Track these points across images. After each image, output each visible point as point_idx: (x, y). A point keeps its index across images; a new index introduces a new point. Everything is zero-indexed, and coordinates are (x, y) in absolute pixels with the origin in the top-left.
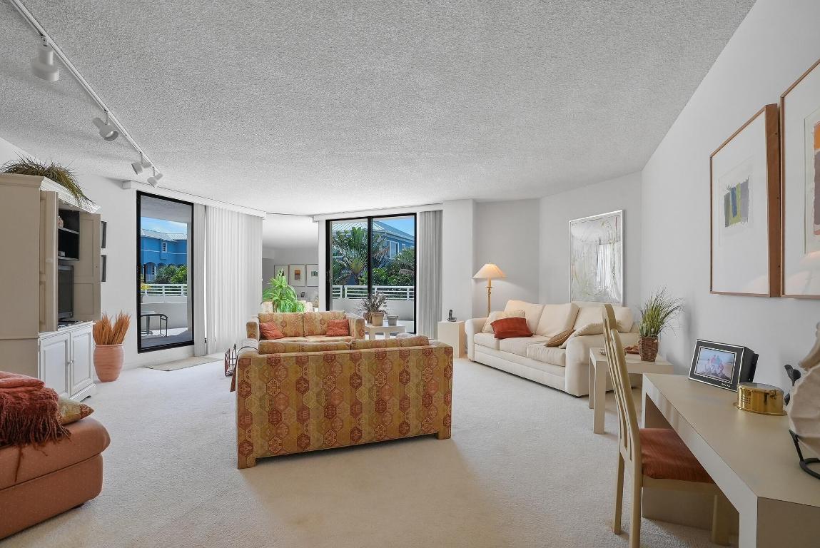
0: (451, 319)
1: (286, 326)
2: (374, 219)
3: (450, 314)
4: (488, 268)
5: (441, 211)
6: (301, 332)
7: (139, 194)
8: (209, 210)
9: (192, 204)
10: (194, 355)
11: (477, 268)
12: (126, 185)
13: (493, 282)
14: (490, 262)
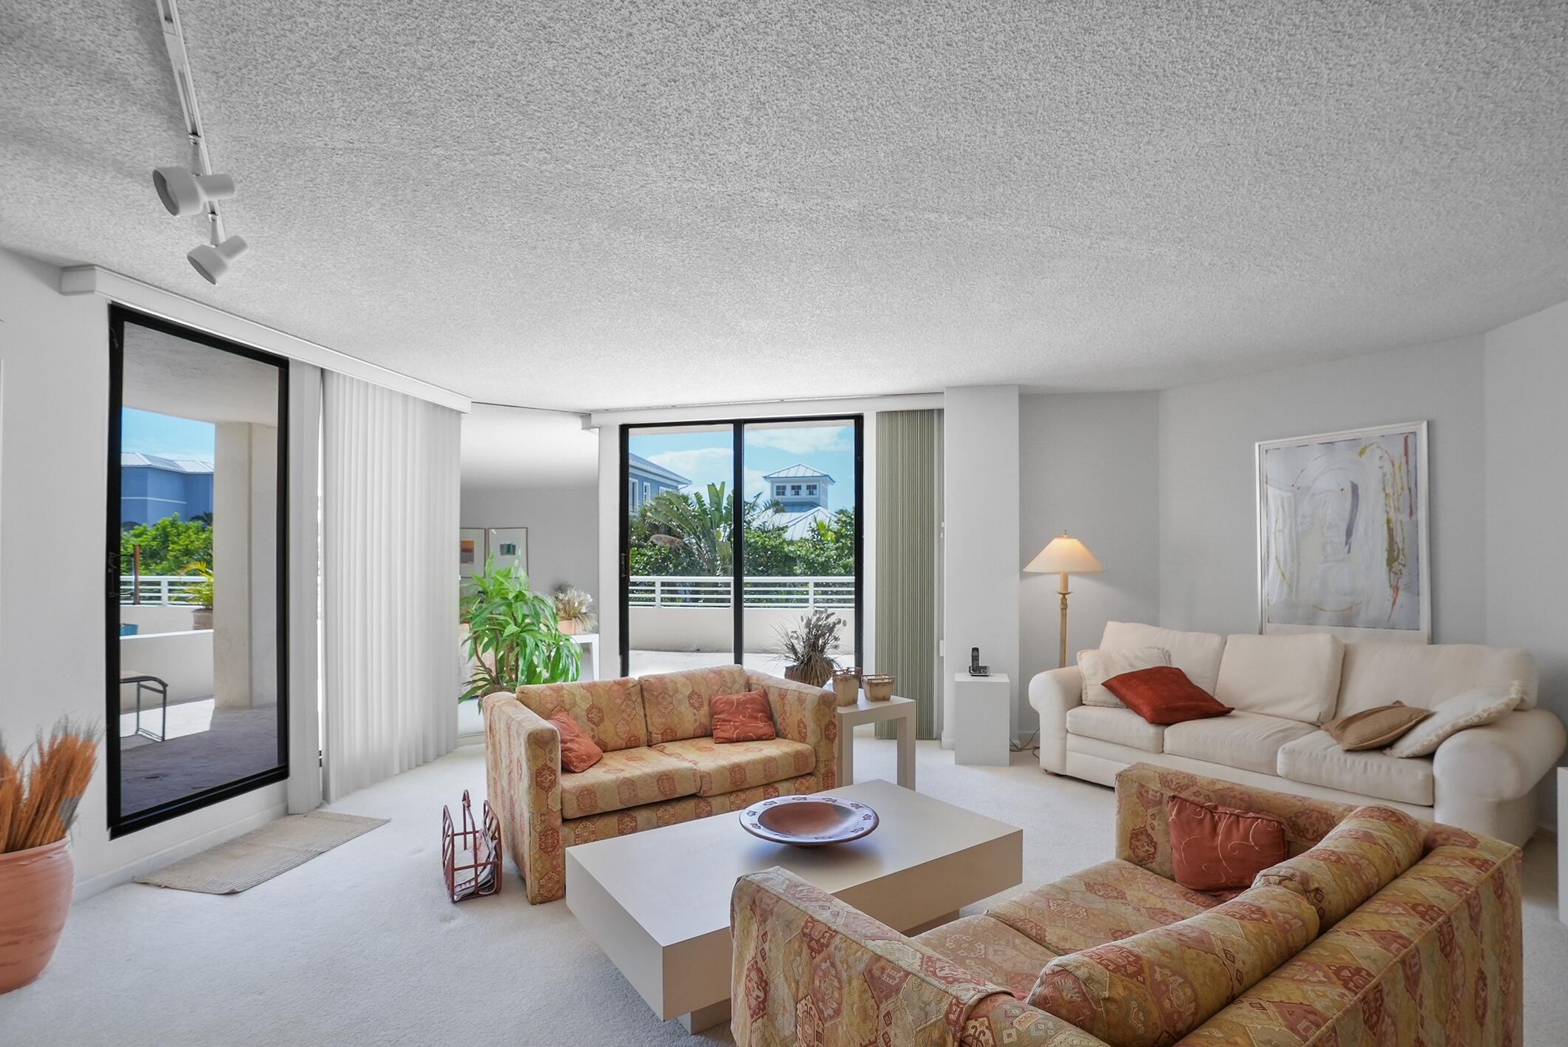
0: (977, 669)
1: (602, 720)
2: (746, 426)
3: (975, 658)
4: (1062, 549)
5: (941, 411)
6: (642, 734)
7: (120, 316)
8: (332, 384)
9: (282, 363)
10: (287, 813)
11: (1029, 548)
12: (73, 281)
13: (1072, 579)
14: (1066, 533)
